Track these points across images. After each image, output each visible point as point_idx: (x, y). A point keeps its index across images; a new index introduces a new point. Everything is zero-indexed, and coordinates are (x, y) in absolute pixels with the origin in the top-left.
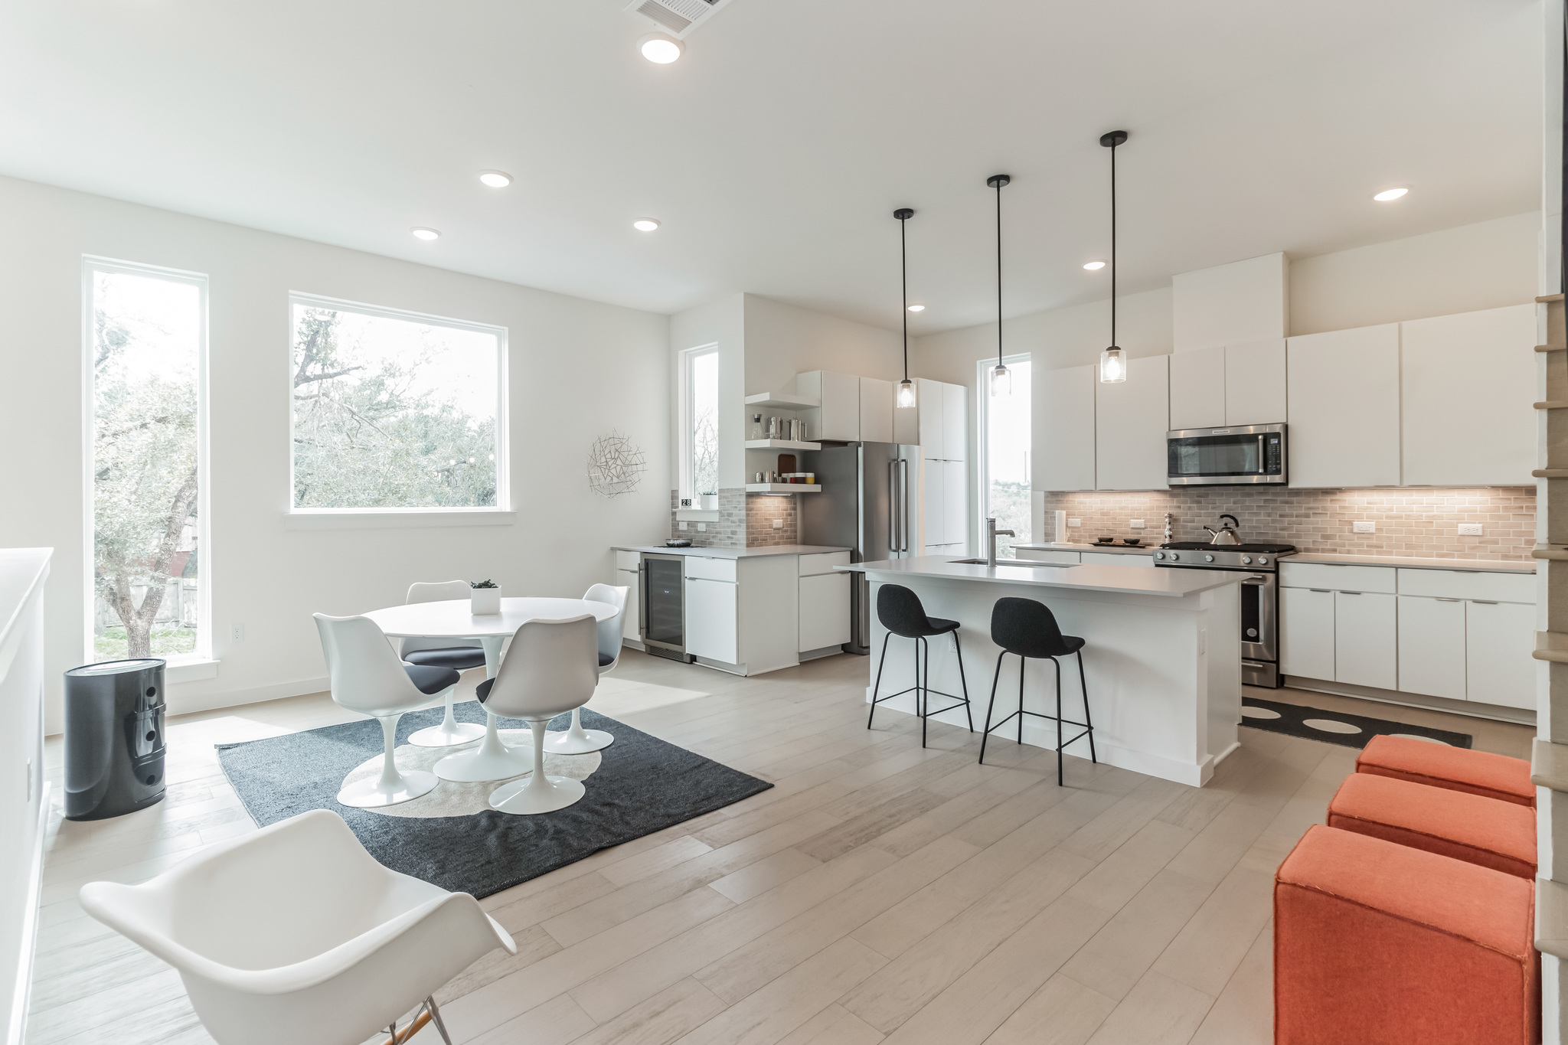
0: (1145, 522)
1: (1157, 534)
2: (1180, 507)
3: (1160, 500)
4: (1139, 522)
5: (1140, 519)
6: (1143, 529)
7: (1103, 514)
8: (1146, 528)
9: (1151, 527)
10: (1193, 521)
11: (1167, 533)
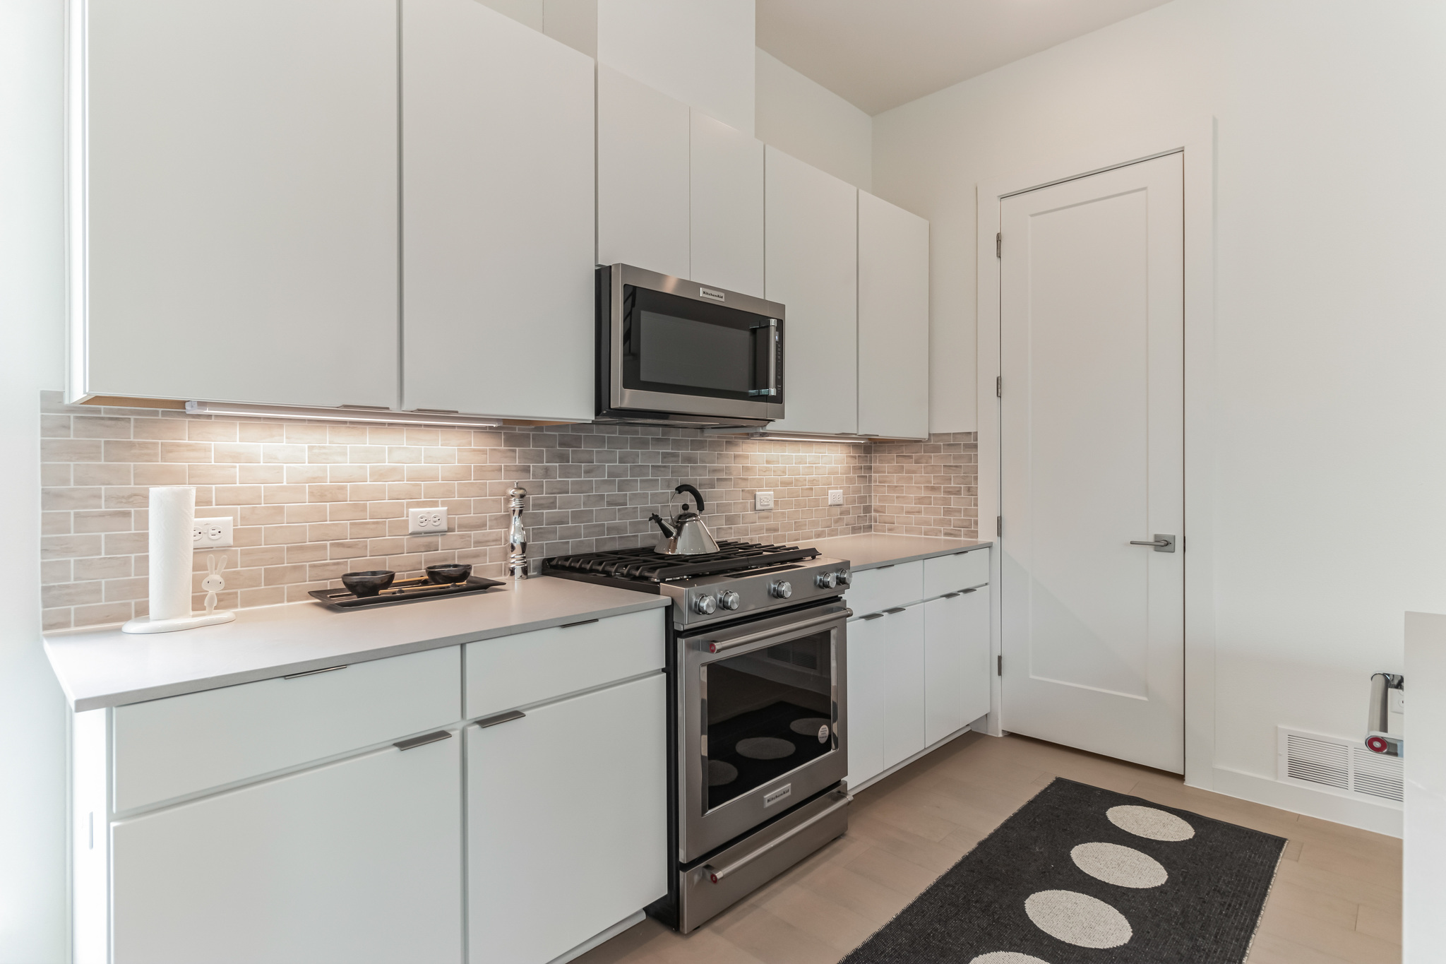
0: (449, 512)
1: (478, 543)
2: (527, 470)
3: (484, 452)
4: (436, 514)
5: (434, 504)
6: (443, 533)
7: (321, 495)
8: (450, 530)
9: (461, 527)
10: (552, 505)
11: (516, 537)
